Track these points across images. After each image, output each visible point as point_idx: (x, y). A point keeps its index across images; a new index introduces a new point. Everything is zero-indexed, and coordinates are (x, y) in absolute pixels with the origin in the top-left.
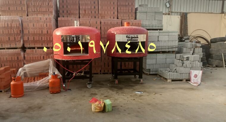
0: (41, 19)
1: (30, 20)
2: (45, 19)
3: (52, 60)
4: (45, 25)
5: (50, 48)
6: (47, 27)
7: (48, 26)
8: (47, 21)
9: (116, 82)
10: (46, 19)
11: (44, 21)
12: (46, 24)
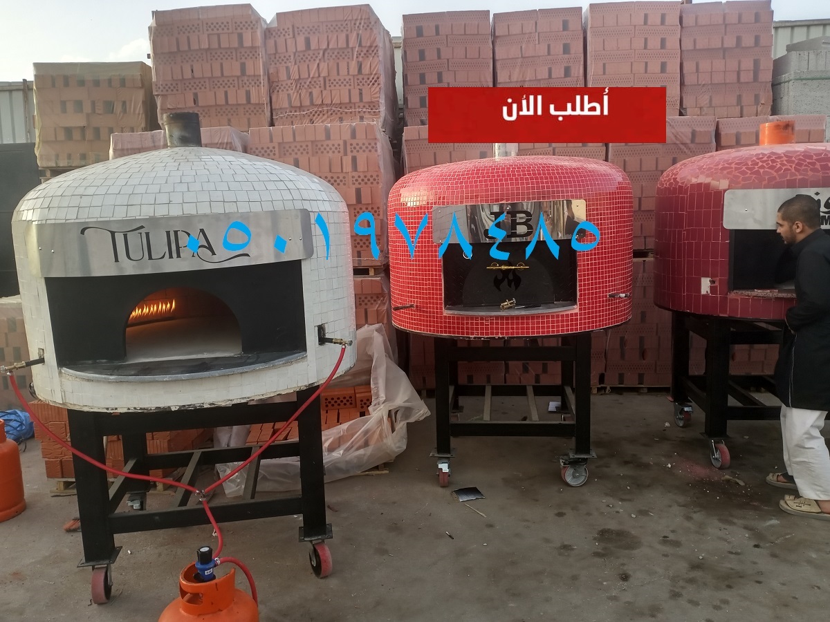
0: (328, 137)
1: (279, 144)
2: (347, 136)
3: (378, 330)
4: (347, 161)
5: (372, 272)
6: (355, 174)
7: (361, 166)
8: (354, 142)
9: (717, 456)
10: (354, 135)
11: (341, 143)
12: (354, 159)
